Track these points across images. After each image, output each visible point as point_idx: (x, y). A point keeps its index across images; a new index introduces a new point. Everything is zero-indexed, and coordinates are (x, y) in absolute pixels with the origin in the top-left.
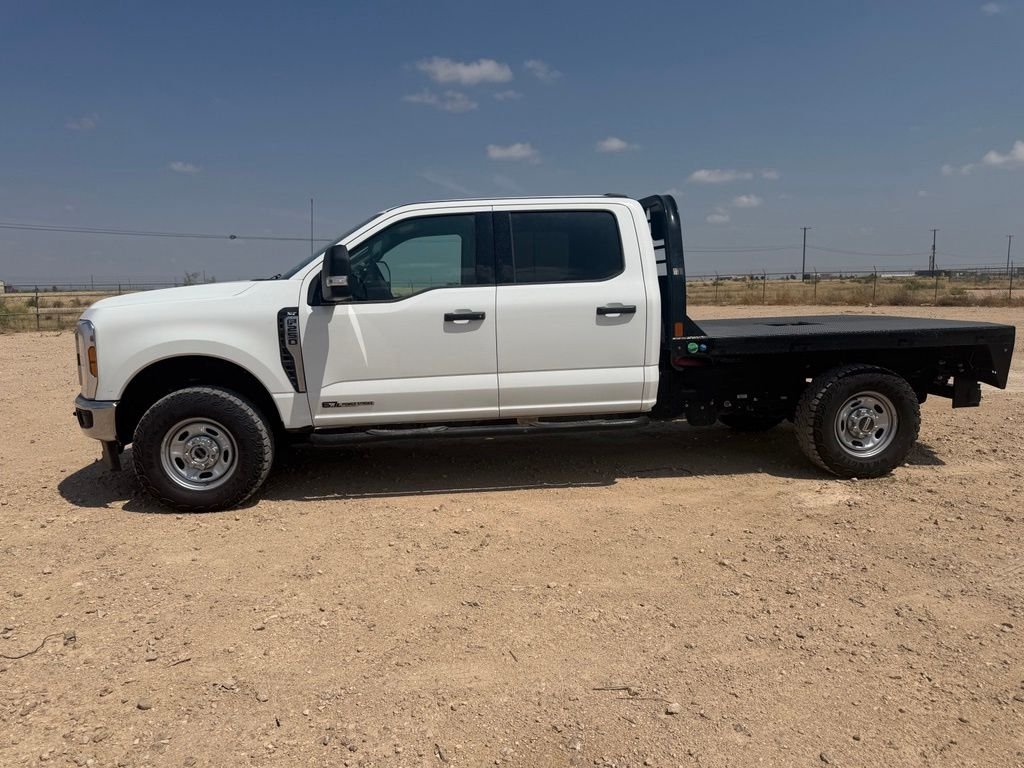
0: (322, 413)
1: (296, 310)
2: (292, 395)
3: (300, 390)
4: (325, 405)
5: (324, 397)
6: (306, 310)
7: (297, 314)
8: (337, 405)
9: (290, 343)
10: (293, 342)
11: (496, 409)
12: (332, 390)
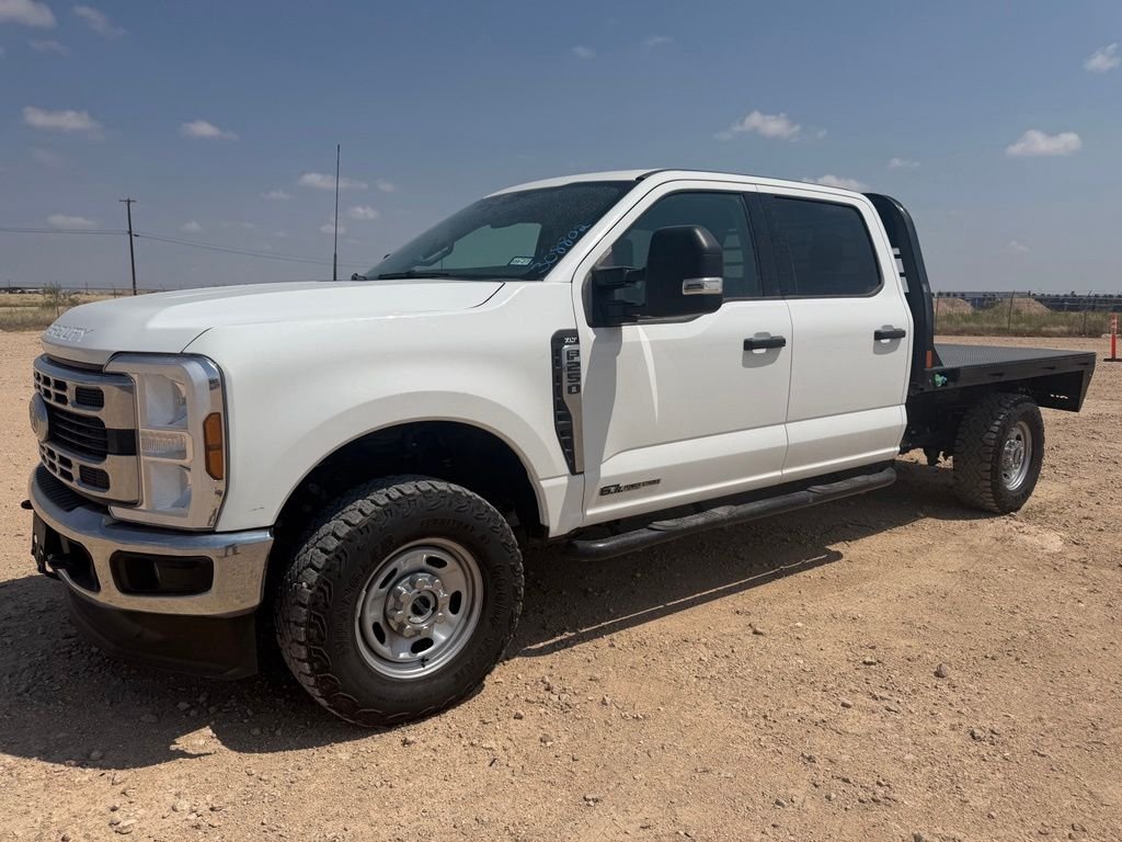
0: (598, 504)
1: (574, 333)
2: (564, 480)
3: (577, 471)
4: (605, 491)
5: (605, 478)
6: (588, 335)
7: (577, 342)
8: (618, 489)
9: (570, 392)
10: (574, 389)
11: (778, 473)
12: (616, 465)
